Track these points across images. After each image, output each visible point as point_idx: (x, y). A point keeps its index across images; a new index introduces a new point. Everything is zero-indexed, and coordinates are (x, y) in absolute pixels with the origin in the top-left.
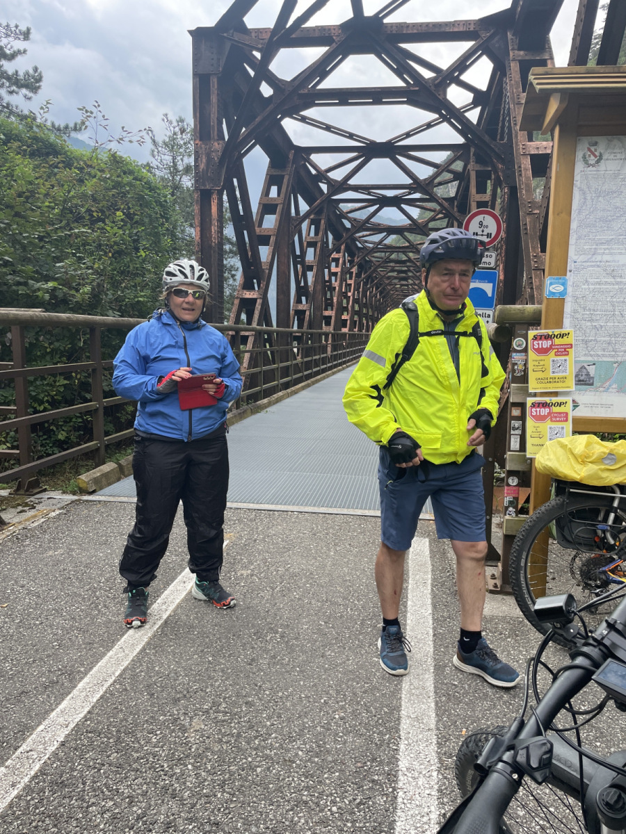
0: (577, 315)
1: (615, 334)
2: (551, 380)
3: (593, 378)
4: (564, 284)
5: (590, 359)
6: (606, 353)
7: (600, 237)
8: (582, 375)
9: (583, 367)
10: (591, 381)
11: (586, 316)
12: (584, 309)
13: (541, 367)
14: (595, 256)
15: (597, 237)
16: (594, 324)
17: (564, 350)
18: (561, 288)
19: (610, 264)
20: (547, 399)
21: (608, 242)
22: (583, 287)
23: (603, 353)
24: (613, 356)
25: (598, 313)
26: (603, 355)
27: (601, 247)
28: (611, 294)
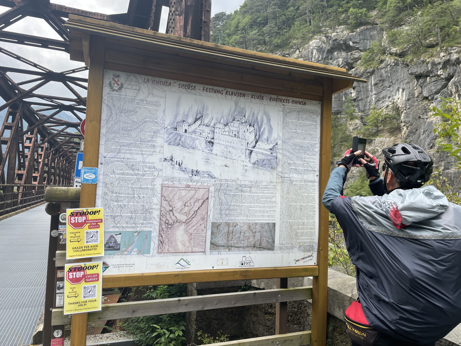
0: (107, 197)
1: (135, 211)
2: (85, 248)
3: (120, 244)
4: (95, 173)
5: (117, 230)
6: (129, 225)
7: (123, 141)
8: (111, 243)
9: (112, 236)
10: (118, 247)
11: (113, 197)
12: (112, 192)
13: (77, 238)
14: (119, 154)
15: (120, 141)
16: (119, 204)
17: (96, 224)
18: (93, 176)
19: (130, 160)
20: (82, 264)
21: (129, 145)
22: (111, 176)
23: (126, 225)
24: (134, 227)
25: (123, 195)
26: (127, 227)
27: (123, 148)
28: (132, 182)
